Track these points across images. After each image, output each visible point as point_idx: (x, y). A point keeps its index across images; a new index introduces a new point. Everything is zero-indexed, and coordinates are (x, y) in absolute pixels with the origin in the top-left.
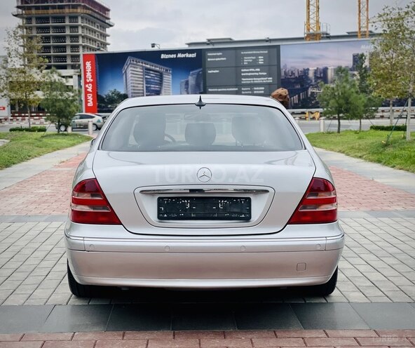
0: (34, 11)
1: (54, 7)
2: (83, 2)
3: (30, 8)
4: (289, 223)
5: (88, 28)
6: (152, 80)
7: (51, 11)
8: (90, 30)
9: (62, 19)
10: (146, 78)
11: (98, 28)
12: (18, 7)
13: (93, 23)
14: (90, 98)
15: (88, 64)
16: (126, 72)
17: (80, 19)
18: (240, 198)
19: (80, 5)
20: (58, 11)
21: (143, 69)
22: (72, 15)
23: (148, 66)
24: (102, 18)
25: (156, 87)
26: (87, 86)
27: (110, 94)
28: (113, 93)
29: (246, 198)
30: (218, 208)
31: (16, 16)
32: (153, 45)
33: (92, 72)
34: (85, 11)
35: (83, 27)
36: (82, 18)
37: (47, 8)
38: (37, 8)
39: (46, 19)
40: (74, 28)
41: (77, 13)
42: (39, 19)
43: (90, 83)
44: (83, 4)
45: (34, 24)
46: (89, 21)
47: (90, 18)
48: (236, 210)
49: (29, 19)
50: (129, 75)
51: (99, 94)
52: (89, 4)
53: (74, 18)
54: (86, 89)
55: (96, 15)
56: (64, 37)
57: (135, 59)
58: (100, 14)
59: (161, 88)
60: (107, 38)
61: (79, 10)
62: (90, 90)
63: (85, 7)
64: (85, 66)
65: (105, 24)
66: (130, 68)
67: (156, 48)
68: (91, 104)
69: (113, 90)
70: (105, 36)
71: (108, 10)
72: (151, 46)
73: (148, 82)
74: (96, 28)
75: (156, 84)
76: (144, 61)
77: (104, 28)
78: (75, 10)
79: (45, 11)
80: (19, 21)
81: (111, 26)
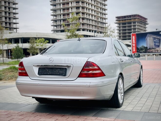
0: (121, 21)
1: (128, 20)
2: (138, 17)
3: (120, 20)
4: (79, 77)
5: (139, 26)
6: (156, 42)
7: (127, 21)
8: (140, 26)
9: (130, 23)
10: (154, 41)
11: (143, 25)
12: (116, 20)
13: (141, 24)
14: (134, 48)
15: (134, 37)
16: (147, 39)
17: (137, 23)
18: (63, 68)
19: (137, 18)
20: (129, 21)
21: (153, 38)
22: (134, 21)
23: (155, 37)
24: (144, 22)
25: (158, 44)
26: (133, 44)
27: (141, 47)
28: (142, 47)
29: (65, 68)
30: (56, 71)
31: (116, 23)
32: (157, 29)
33: (135, 40)
34: (138, 20)
35: (138, 25)
36: (137, 22)
37: (125, 20)
38: (122, 20)
39: (125, 24)
40: (134, 26)
41: (136, 21)
42: (123, 24)
43: (134, 43)
44: (138, 18)
45: (121, 25)
46: (140, 23)
47: (140, 22)
48: (61, 72)
49: (119, 24)
50: (148, 40)
51: (137, 47)
52: (140, 18)
53: (134, 22)
54: (133, 45)
55: (142, 21)
56: (131, 29)
57: (150, 35)
58: (144, 21)
59: (160, 44)
60: (146, 28)
61: (136, 20)
62: (134, 46)
63: (138, 19)
64: (132, 38)
65: (145, 23)
66: (148, 38)
67: (158, 30)
68: (134, 50)
69: (142, 45)
70: (145, 28)
71: (147, 19)
72: (156, 30)
73: (155, 42)
74: (142, 25)
75: (158, 43)
76: (154, 35)
77: (145, 25)
78: (135, 20)
79: (125, 21)
80: (117, 25)
81: (148, 24)
